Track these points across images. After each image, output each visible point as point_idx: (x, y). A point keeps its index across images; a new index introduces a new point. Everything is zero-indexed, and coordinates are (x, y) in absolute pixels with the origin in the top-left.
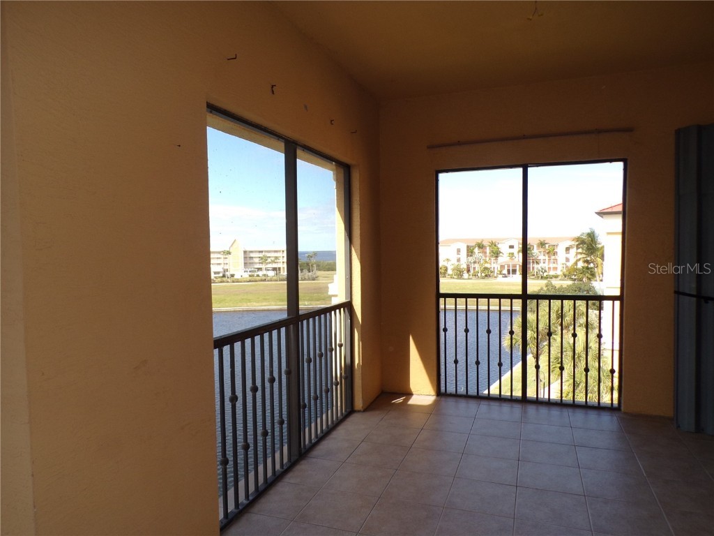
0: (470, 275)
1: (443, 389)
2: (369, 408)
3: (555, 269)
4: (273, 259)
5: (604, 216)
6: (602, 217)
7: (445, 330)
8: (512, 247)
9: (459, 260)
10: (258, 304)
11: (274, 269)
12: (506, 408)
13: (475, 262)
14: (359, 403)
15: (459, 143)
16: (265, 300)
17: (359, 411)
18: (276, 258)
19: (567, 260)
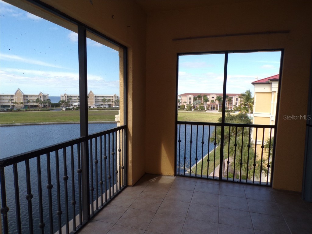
0: (194, 109)
1: (178, 173)
2: (136, 184)
3: (231, 107)
4: (108, 100)
5: (255, 85)
6: (254, 85)
7: (180, 141)
8: (213, 97)
9: (190, 102)
10: (100, 120)
11: (109, 105)
12: (210, 184)
13: (197, 104)
14: (131, 182)
15: (191, 38)
16: (104, 118)
17: (131, 186)
18: (110, 100)
19: (236, 104)
